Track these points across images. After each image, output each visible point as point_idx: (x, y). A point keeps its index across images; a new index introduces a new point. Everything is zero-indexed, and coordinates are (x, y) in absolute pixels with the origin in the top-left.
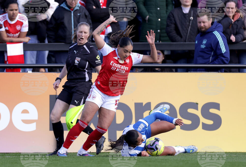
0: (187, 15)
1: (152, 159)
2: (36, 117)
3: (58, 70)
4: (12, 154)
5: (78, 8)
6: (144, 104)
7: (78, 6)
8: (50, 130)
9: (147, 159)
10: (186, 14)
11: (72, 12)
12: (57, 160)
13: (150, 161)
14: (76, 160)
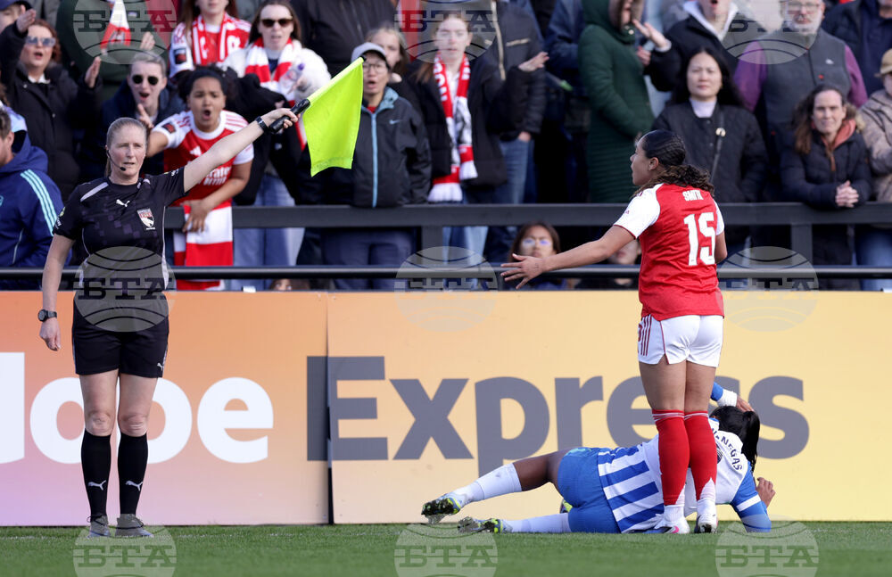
0: (709, 122)
1: (607, 543)
2: (267, 422)
3: (332, 285)
4: (197, 529)
5: (392, 106)
6: (582, 383)
7: (391, 99)
8: (310, 458)
9: (590, 543)
10: (703, 120)
11: (374, 116)
12: (330, 546)
13: (599, 549)
14: (386, 545)
